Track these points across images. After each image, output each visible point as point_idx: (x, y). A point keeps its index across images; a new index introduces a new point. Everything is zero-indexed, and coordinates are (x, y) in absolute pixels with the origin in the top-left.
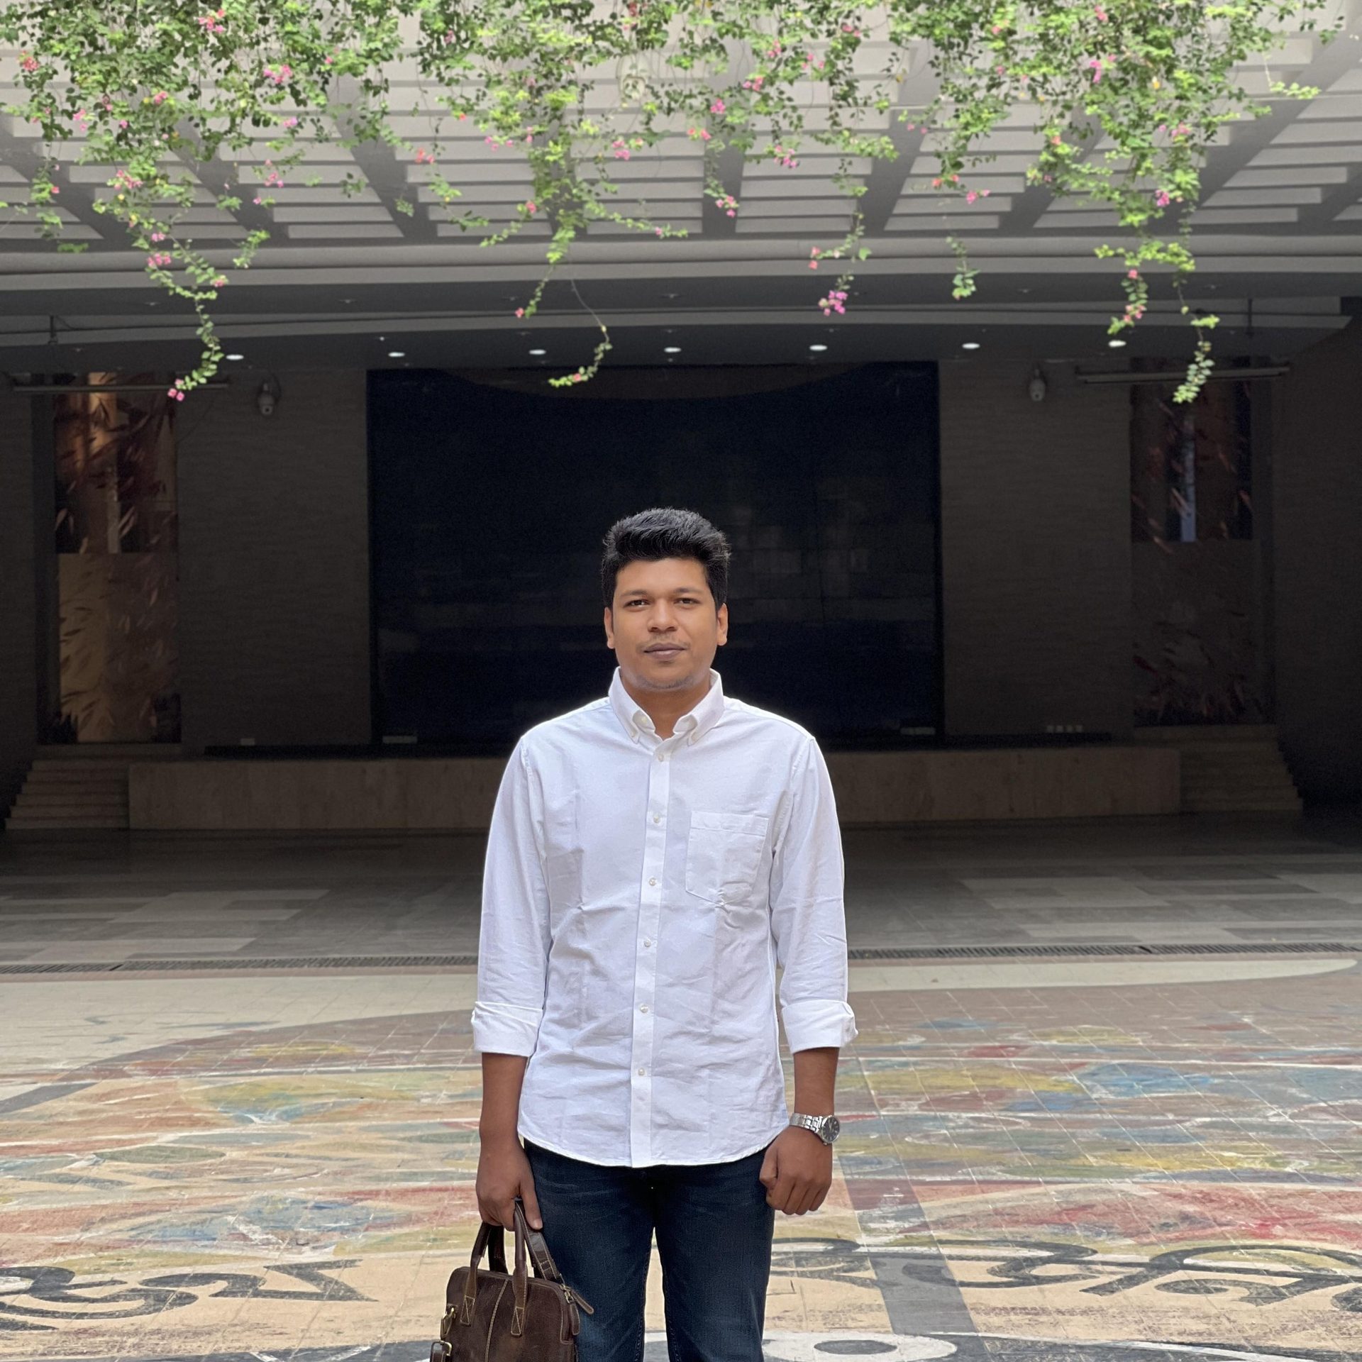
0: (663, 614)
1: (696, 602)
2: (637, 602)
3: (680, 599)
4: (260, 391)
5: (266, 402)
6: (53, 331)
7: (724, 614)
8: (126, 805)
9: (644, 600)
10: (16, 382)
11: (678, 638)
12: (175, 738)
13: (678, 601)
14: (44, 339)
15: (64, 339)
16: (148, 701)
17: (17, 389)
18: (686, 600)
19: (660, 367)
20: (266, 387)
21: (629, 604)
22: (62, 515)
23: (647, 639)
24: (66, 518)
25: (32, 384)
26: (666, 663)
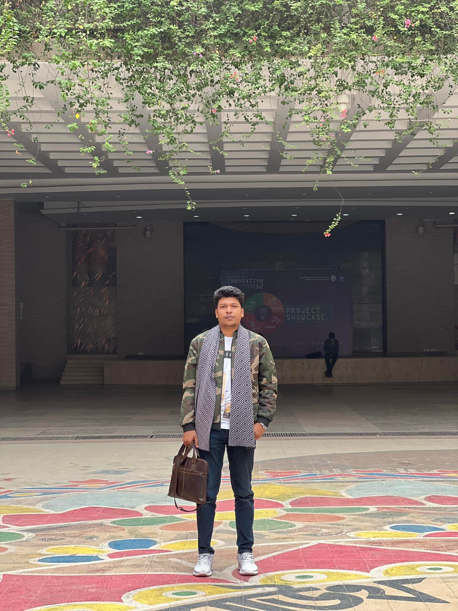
0: (229, 309)
1: (237, 307)
2: (223, 307)
3: (233, 306)
4: (146, 230)
5: (148, 233)
6: (78, 208)
7: (243, 310)
8: (103, 376)
9: (225, 306)
10: (60, 227)
11: (233, 315)
12: (115, 353)
13: (232, 306)
14: (75, 211)
15: (82, 210)
16: (105, 340)
17: (61, 229)
18: (234, 306)
19: (288, 222)
20: (148, 229)
21: (221, 307)
22: (75, 273)
23: (225, 315)
24: (77, 274)
25: (66, 227)
26: (230, 320)
